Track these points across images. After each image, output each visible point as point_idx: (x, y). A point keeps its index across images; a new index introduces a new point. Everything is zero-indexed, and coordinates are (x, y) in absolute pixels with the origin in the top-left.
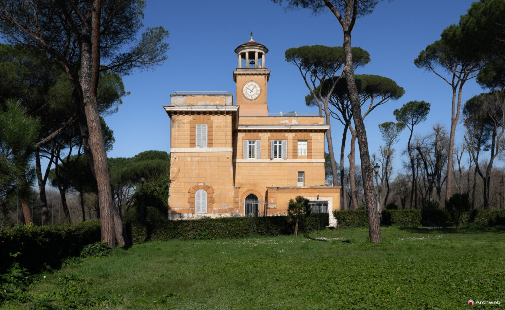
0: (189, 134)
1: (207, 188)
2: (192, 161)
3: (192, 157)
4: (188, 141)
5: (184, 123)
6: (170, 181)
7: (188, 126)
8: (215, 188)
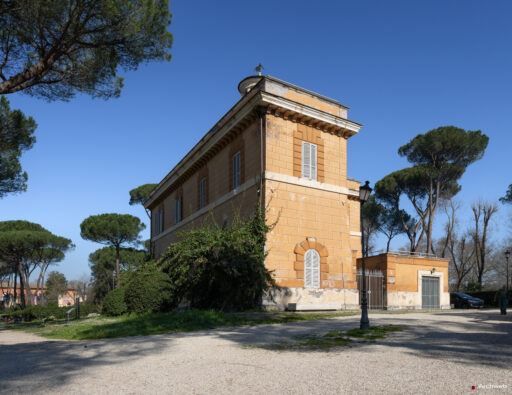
0: (291, 153)
1: (319, 248)
2: (297, 201)
3: (297, 194)
4: (291, 166)
5: (285, 134)
6: (267, 229)
7: (290, 140)
8: (329, 248)
